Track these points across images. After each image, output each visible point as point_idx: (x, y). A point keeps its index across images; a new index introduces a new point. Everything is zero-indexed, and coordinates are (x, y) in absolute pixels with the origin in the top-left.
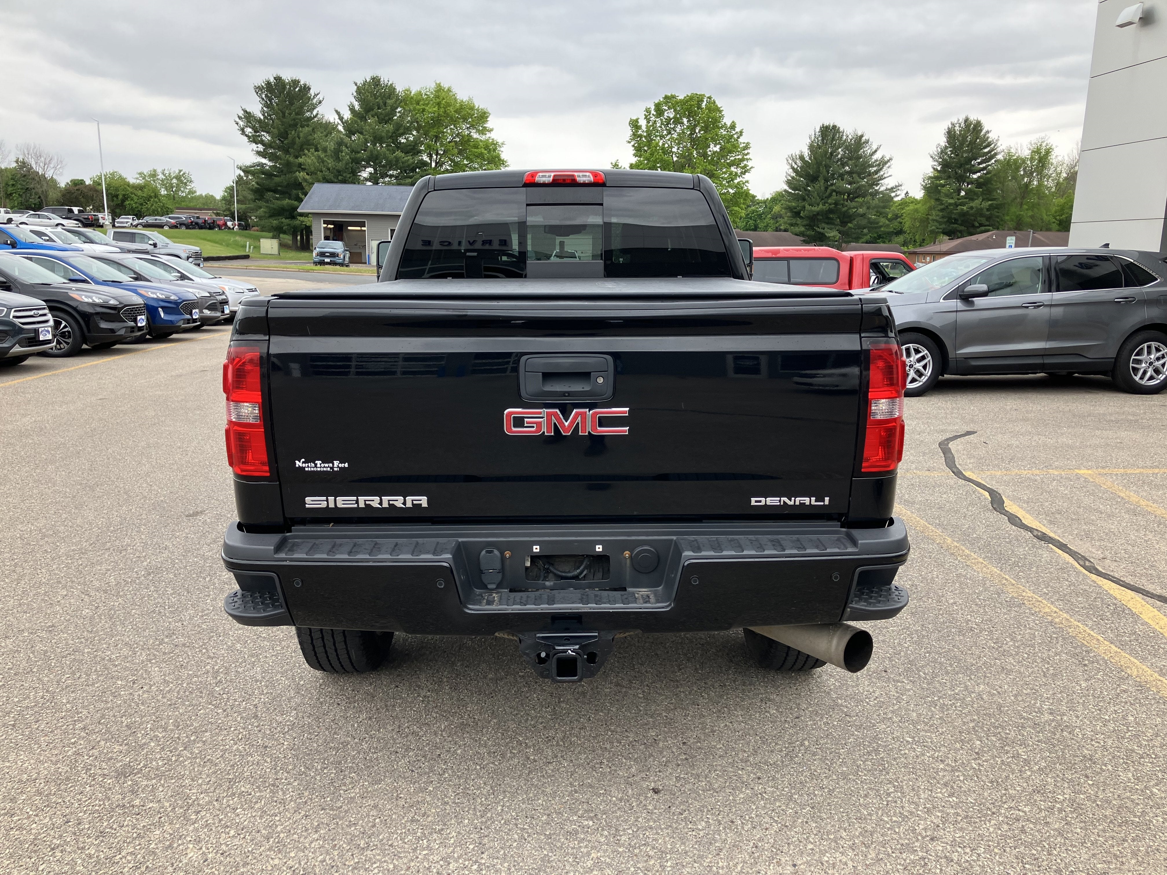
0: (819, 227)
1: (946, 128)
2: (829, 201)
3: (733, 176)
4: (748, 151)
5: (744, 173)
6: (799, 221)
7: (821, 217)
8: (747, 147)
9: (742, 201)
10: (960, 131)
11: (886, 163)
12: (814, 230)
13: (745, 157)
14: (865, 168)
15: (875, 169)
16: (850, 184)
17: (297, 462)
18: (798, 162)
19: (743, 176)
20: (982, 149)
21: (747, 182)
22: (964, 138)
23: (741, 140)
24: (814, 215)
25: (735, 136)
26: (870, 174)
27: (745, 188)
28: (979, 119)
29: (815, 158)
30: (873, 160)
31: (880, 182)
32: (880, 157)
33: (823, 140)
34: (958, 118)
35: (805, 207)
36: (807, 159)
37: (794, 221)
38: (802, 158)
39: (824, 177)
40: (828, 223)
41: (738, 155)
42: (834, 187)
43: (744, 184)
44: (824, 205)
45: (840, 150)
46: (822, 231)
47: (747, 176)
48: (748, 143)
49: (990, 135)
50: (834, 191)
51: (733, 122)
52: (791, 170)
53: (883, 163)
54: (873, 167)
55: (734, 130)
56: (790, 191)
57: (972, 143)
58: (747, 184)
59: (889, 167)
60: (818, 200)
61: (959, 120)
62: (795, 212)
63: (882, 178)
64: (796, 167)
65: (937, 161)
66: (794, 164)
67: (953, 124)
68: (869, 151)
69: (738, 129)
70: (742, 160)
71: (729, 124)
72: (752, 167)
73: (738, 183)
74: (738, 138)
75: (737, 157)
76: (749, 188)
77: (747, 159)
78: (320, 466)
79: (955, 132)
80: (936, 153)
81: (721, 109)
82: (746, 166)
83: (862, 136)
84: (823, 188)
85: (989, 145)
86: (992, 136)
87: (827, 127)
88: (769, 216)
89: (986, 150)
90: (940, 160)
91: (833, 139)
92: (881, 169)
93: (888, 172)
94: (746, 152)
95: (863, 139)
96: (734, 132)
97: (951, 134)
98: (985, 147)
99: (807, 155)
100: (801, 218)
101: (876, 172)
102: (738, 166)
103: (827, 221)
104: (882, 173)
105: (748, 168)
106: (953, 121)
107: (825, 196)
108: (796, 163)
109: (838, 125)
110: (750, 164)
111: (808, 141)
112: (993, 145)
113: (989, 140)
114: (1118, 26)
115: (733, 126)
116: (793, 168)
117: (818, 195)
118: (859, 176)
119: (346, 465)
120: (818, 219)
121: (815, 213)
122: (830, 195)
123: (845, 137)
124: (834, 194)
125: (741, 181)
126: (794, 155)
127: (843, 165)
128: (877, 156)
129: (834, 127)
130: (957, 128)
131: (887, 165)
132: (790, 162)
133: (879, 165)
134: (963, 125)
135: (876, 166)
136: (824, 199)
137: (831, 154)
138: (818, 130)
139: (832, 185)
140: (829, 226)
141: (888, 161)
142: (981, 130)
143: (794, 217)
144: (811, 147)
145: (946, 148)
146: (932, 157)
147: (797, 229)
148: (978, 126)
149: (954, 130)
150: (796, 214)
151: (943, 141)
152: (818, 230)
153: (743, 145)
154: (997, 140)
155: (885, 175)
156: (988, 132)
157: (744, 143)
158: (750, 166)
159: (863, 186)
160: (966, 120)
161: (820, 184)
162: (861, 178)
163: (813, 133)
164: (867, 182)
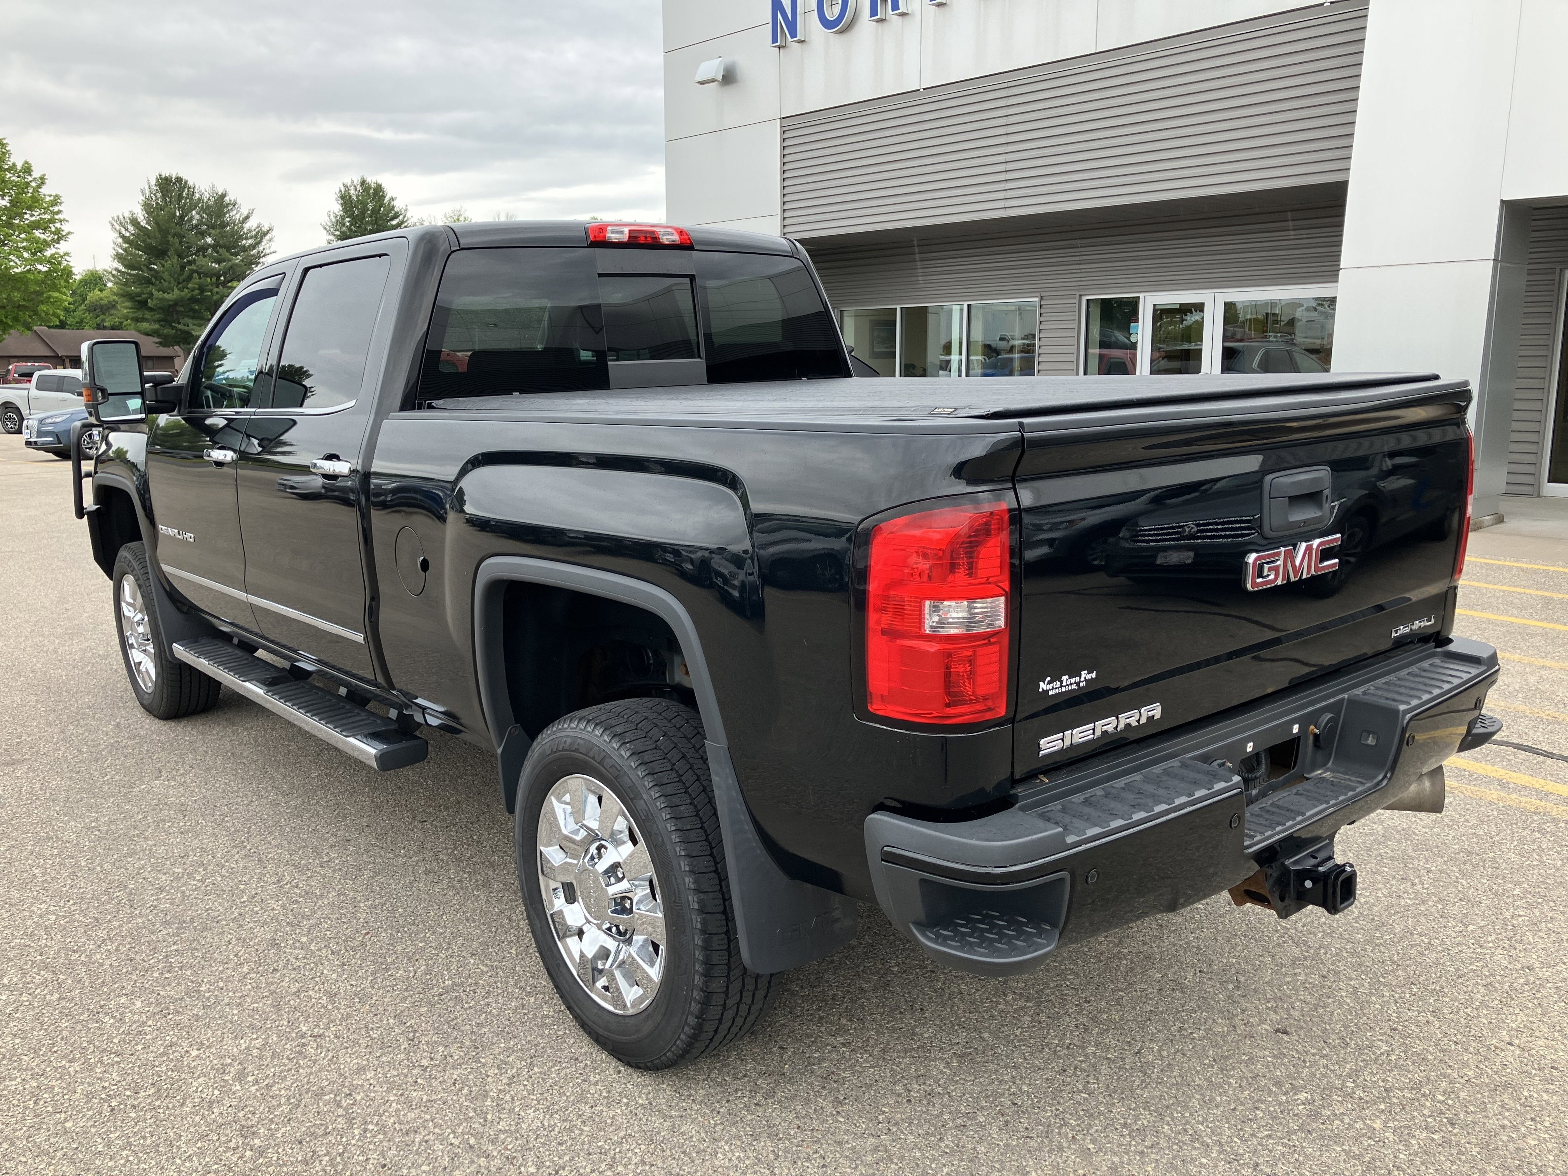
0: (179, 323)
1: (338, 191)
2: (190, 285)
3: (39, 247)
4: (60, 208)
5: (58, 241)
6: (148, 315)
7: (182, 309)
8: (56, 201)
9: (62, 282)
10: (357, 196)
11: (265, 234)
12: (173, 328)
13: (56, 217)
14: (237, 241)
15: (250, 241)
16: (219, 262)
17: (1041, 683)
18: (130, 227)
19: (57, 246)
20: (388, 221)
21: (67, 254)
22: (365, 205)
23: (44, 190)
24: (170, 306)
25: (34, 184)
26: (245, 249)
27: (65, 263)
28: (379, 182)
29: (157, 223)
30: (245, 230)
31: (261, 260)
32: (255, 226)
33: (164, 197)
34: (352, 178)
35: (152, 295)
36: (143, 223)
37: (139, 314)
38: (135, 222)
39: (176, 251)
40: (193, 318)
41: (45, 214)
42: (194, 267)
43: (62, 257)
44: (181, 290)
45: (194, 213)
46: (185, 328)
47: (63, 247)
48: (57, 197)
49: (395, 203)
50: (196, 271)
51: (26, 163)
52: (120, 240)
53: (261, 235)
54: (247, 239)
55: (30, 175)
56: (123, 270)
57: (375, 211)
58: (66, 257)
59: (270, 240)
60: (173, 283)
61: (353, 182)
62: (139, 302)
63: (259, 255)
64: (128, 234)
65: (333, 234)
66: (123, 230)
67: (345, 186)
68: (238, 216)
69: (36, 174)
70: (52, 221)
71: (19, 166)
72: (69, 233)
73: (52, 256)
74: (39, 186)
75: (43, 217)
76: (71, 264)
77: (61, 221)
78: (1067, 683)
79: (350, 197)
80: (330, 224)
81: (5, 142)
82: (58, 231)
83: (224, 196)
84: (178, 269)
85: (396, 216)
86: (398, 205)
87: (166, 179)
88: (83, 307)
89: (394, 222)
90: (338, 233)
91: (180, 196)
92: (259, 243)
93: (270, 247)
94: (56, 209)
95: (227, 199)
96: (30, 179)
97: (346, 200)
98: (393, 219)
99: (142, 218)
100: (151, 309)
101: (253, 247)
102: (45, 229)
103: (191, 314)
104: (261, 249)
105: (64, 233)
106: (345, 182)
107: (181, 278)
108: (127, 230)
109: (185, 178)
110: (66, 228)
111: (141, 198)
112: (401, 217)
113: (396, 209)
114: (698, 82)
115: (27, 169)
116: (123, 237)
117: (171, 276)
118: (228, 250)
119: (1094, 675)
120: (177, 312)
121: (171, 303)
122: (189, 278)
123: (197, 196)
124: (195, 275)
125: (57, 253)
126: (121, 217)
127: (203, 234)
128: (251, 224)
129: (179, 179)
130: (352, 192)
131: (268, 237)
132: (118, 227)
133: (256, 236)
134: (359, 188)
135: (252, 237)
136: (182, 283)
137: (182, 217)
138: (153, 182)
139: (190, 263)
140: (196, 322)
141: (268, 232)
142: (384, 197)
143: (138, 309)
144: (147, 206)
145: (343, 218)
146: (325, 229)
147: (145, 325)
148: (379, 189)
149: (349, 194)
150: (141, 304)
151: (337, 208)
152: (180, 327)
153: (48, 199)
154: (406, 210)
155: (267, 251)
156: (392, 199)
157: (50, 196)
158: (66, 231)
159: (237, 265)
160: (363, 182)
161: (172, 262)
162: (232, 254)
163: (147, 187)
164: (242, 261)
